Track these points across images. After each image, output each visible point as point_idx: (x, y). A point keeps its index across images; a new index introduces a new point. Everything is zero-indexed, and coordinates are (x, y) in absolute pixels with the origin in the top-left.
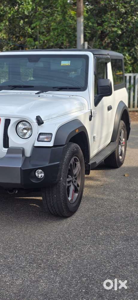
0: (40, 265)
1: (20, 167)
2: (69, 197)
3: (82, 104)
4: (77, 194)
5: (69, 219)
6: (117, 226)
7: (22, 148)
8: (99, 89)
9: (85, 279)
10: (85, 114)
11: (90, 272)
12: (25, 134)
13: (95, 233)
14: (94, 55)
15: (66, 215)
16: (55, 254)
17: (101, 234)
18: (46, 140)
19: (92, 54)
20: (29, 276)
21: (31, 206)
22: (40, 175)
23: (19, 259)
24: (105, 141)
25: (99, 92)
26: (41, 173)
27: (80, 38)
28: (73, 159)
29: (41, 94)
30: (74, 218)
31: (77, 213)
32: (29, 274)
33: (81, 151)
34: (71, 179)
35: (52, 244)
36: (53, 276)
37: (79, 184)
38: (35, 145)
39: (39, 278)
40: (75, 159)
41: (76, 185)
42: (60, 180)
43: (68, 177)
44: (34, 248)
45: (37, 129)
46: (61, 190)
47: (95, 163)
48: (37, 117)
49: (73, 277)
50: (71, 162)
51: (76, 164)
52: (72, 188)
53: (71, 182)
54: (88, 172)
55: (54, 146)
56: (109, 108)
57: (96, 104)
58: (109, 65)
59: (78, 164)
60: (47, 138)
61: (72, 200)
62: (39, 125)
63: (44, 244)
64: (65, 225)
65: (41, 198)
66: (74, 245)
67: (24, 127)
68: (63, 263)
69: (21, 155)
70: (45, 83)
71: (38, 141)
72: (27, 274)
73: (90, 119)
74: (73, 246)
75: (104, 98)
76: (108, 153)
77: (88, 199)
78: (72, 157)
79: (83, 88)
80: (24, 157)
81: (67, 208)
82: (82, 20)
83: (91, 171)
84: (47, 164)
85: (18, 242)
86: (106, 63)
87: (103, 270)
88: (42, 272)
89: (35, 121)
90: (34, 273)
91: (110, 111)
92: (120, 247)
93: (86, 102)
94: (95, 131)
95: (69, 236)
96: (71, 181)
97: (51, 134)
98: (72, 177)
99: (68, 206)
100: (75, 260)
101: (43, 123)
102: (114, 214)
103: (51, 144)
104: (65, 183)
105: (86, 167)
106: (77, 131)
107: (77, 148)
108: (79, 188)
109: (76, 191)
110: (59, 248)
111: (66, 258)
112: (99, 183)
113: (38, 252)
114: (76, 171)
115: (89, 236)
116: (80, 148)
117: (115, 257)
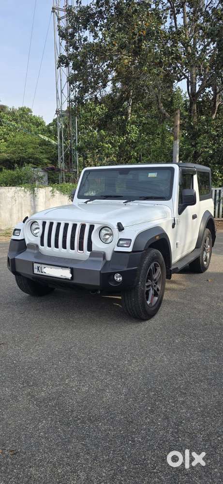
0: (110, 371)
1: (100, 270)
2: (147, 300)
3: (165, 213)
4: (157, 298)
5: (147, 322)
6: (195, 334)
7: (103, 252)
8: (183, 199)
9: (153, 393)
10: (168, 222)
11: (160, 385)
12: (107, 239)
13: (171, 339)
14: (179, 167)
15: (145, 318)
16: (127, 359)
17: (177, 341)
18: (125, 245)
19: (178, 167)
20: (97, 383)
21: (114, 305)
22: (119, 279)
23: (91, 362)
24: (189, 247)
25: (183, 201)
26: (120, 277)
27: (176, 158)
28: (153, 265)
29: (128, 203)
30: (152, 321)
31: (157, 317)
32: (97, 381)
33: (162, 256)
34: (150, 283)
35: (126, 348)
36: (120, 386)
37: (160, 288)
38: (115, 250)
39: (106, 386)
40: (155, 264)
41: (156, 289)
42: (138, 285)
43: (147, 281)
44: (108, 351)
45: (117, 235)
46: (139, 294)
47: (177, 268)
48: (118, 223)
49: (141, 390)
50: (151, 267)
51: (156, 270)
52: (151, 292)
53: (151, 287)
54: (169, 277)
55: (133, 251)
56: (194, 217)
57: (180, 212)
58: (195, 177)
59: (159, 269)
60: (127, 244)
61: (151, 303)
62: (119, 231)
63: (118, 347)
64: (143, 328)
65: (120, 298)
66: (148, 351)
67: (106, 232)
68: (133, 371)
69: (102, 259)
70: (134, 193)
71: (118, 246)
72: (95, 380)
73: (173, 227)
74: (147, 353)
75: (189, 207)
76: (192, 259)
77: (169, 302)
78: (151, 263)
79: (168, 197)
80: (105, 261)
81: (145, 311)
82: (178, 143)
83: (173, 275)
84: (125, 269)
85: (94, 343)
86: (192, 175)
87: (173, 384)
88: (110, 380)
89: (116, 227)
90: (103, 380)
91: (194, 220)
92: (195, 359)
93: (169, 211)
94: (178, 238)
95: (145, 341)
96: (150, 285)
97: (131, 240)
98: (152, 281)
99: (147, 309)
100: (146, 369)
101: (123, 229)
102: (193, 319)
103: (130, 249)
104: (144, 287)
105: (167, 272)
106: (157, 238)
107: (157, 254)
108: (159, 293)
109: (156, 294)
110: (132, 353)
111: (138, 366)
112: (182, 286)
113: (112, 356)
114: (155, 276)
115: (165, 343)
116: (161, 254)
117: (188, 369)
